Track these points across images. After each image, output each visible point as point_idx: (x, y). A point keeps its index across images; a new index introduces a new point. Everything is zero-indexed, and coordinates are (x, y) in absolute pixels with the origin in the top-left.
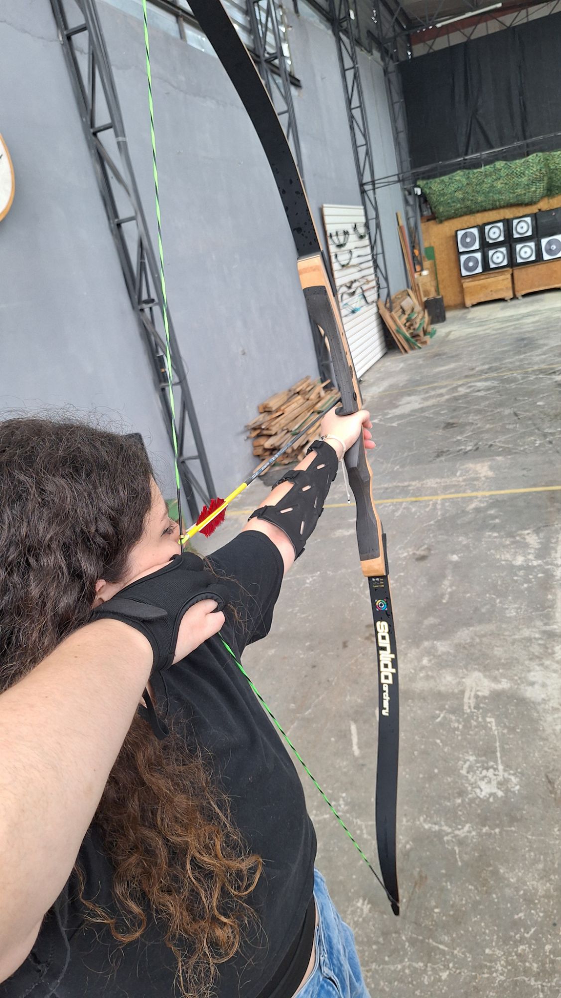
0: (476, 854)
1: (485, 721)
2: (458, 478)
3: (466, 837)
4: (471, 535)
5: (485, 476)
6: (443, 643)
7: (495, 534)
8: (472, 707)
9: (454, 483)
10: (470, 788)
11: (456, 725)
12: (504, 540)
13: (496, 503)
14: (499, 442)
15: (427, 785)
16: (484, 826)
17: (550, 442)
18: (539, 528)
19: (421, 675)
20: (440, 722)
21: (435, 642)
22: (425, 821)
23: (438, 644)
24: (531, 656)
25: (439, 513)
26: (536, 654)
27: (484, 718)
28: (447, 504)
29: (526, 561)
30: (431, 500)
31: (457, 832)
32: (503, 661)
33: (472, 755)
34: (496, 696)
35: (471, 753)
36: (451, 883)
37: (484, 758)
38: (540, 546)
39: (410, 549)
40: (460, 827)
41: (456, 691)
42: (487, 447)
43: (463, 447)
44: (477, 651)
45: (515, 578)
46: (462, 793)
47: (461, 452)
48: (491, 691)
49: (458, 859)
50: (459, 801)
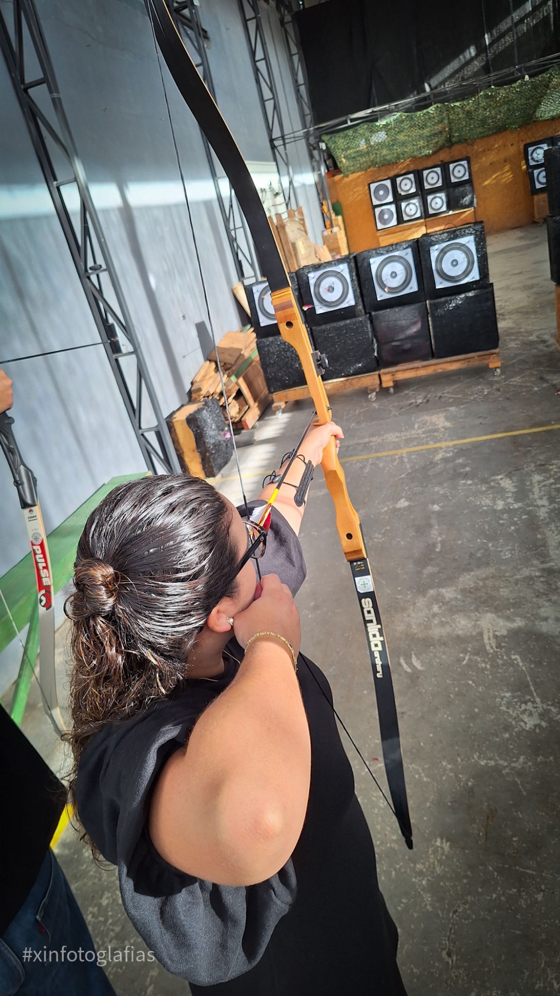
0: (538, 783)
1: (510, 658)
2: (416, 431)
3: (523, 768)
4: (445, 485)
5: (443, 427)
6: (449, 590)
7: (469, 482)
8: (494, 648)
9: (414, 436)
10: (514, 723)
11: (483, 665)
12: (479, 486)
13: (461, 452)
14: (448, 393)
15: (472, 725)
16: (539, 756)
17: (498, 390)
18: (511, 472)
19: (436, 622)
20: (467, 665)
21: (440, 590)
22: (479, 757)
23: (443, 591)
24: (537, 594)
25: (408, 466)
26: (541, 591)
27: (509, 656)
28: (413, 457)
29: (506, 505)
30: (396, 454)
31: (513, 765)
32: (511, 601)
33: (507, 692)
34: (514, 634)
35: (505, 690)
36: (522, 813)
37: (519, 693)
38: (516, 490)
39: (389, 504)
40: (515, 759)
41: (474, 633)
42: (437, 398)
43: (413, 401)
44: (483, 595)
45: (501, 522)
46: (507, 728)
47: (412, 406)
48: (508, 631)
49: (522, 790)
50: (507, 735)
